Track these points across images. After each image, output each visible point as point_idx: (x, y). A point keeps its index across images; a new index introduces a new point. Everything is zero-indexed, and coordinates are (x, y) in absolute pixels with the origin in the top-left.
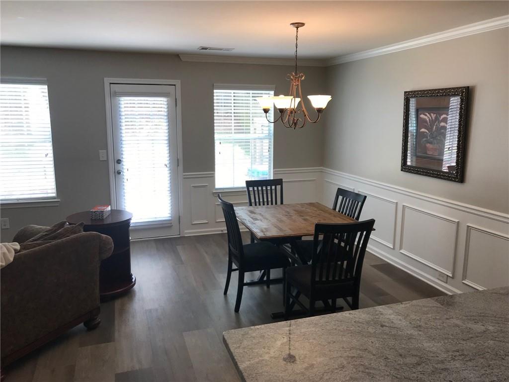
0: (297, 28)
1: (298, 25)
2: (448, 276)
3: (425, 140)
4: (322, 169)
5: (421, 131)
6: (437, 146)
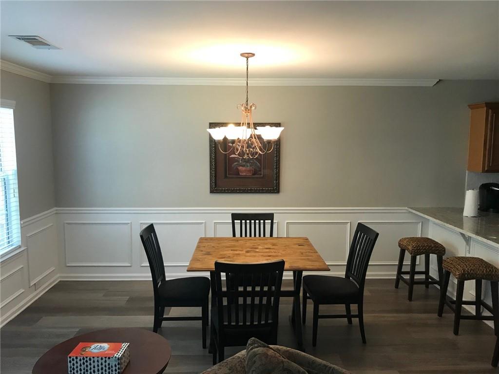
0: (247, 58)
1: (248, 56)
3: (237, 164)
4: (57, 210)
5: (230, 156)
6: (251, 168)
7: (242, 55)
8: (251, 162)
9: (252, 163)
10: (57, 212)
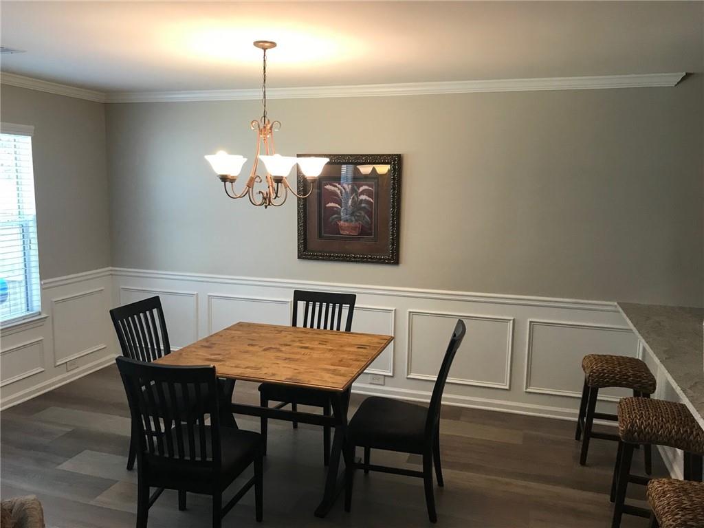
0: (265, 49)
1: (266, 45)
2: (385, 376)
3: (336, 218)
4: (111, 270)
5: (327, 205)
6: (357, 223)
7: (257, 44)
8: (358, 214)
9: (358, 216)
10: (113, 273)
